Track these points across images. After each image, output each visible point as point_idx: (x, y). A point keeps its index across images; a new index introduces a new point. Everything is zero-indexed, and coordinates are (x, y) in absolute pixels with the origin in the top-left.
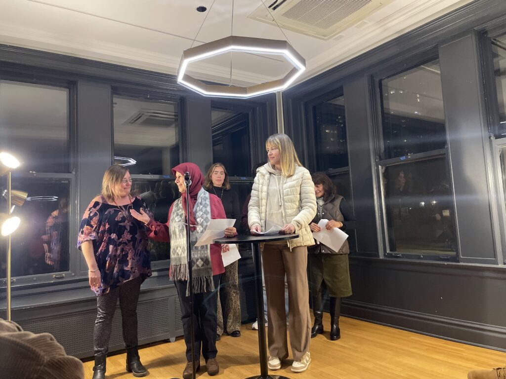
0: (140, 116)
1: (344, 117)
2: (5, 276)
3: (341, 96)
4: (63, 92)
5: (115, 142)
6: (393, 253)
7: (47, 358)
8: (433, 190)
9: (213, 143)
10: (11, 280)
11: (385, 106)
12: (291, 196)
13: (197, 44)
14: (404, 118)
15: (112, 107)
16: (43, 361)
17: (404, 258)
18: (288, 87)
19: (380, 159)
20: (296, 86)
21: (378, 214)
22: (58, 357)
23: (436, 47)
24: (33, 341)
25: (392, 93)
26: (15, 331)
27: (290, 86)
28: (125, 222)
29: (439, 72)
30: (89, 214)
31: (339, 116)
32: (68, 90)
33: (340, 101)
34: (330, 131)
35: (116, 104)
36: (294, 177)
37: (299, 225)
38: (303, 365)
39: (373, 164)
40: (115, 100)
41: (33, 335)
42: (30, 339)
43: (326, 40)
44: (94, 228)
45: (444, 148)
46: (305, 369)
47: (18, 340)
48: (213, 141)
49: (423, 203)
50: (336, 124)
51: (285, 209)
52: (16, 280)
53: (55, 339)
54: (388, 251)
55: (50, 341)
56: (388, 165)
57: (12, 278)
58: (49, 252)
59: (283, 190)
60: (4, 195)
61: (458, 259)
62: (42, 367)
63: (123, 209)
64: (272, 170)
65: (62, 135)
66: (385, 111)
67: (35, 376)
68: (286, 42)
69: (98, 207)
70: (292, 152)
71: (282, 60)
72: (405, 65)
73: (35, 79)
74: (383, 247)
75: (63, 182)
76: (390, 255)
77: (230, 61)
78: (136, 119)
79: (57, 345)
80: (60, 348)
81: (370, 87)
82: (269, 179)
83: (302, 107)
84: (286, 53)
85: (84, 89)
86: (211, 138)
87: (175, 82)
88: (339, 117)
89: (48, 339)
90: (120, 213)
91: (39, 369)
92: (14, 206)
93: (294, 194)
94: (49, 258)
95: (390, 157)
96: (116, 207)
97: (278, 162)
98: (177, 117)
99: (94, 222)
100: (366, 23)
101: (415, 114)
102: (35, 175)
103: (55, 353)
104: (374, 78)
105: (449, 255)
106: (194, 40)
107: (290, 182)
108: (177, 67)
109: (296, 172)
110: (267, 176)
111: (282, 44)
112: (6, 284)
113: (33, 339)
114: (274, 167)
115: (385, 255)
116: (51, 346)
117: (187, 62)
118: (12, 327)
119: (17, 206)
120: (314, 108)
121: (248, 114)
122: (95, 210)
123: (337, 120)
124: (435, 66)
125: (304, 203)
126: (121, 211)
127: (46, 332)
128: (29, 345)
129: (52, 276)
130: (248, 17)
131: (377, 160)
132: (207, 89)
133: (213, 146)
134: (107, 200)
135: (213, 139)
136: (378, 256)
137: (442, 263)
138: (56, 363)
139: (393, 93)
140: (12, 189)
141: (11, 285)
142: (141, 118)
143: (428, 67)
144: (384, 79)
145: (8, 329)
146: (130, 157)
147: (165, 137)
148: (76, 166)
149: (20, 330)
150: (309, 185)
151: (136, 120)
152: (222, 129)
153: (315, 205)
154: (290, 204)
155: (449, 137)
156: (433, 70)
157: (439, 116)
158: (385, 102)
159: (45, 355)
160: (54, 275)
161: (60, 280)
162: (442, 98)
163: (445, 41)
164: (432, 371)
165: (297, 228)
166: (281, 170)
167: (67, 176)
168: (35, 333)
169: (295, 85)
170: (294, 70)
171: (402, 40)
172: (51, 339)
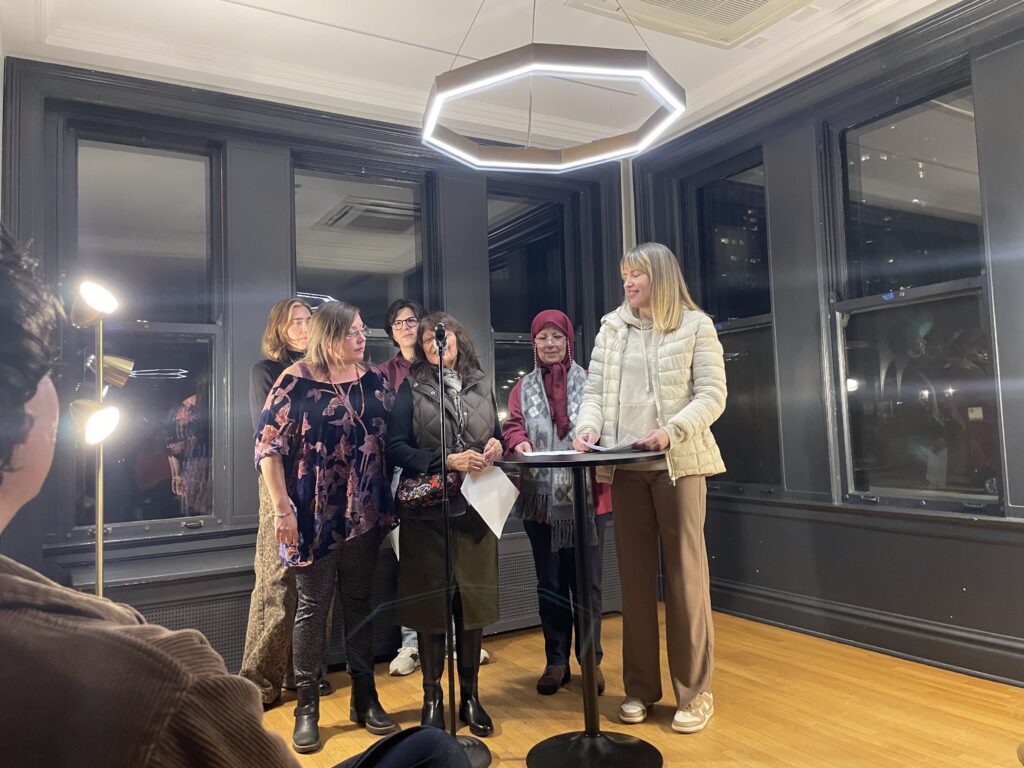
0: (347, 209)
1: (762, 211)
2: (92, 521)
3: (756, 166)
4: (199, 163)
5: (298, 264)
6: (862, 495)
7: (192, 677)
8: (949, 365)
9: (490, 266)
10: (104, 529)
11: (851, 188)
12: (674, 372)
13: (462, 63)
14: (890, 212)
15: (293, 194)
16: (187, 683)
17: (884, 504)
18: (648, 148)
19: (839, 298)
20: (663, 146)
21: (833, 414)
22: (213, 676)
23: (966, 61)
24: (168, 643)
25: (863, 159)
26: (133, 623)
27: (652, 146)
28: (341, 418)
29: (972, 114)
30: (273, 401)
31: (751, 208)
32: (207, 159)
33: (756, 177)
34: (730, 241)
35: (299, 186)
36: (680, 332)
37: (682, 433)
38: (698, 719)
39: (823, 307)
40: (299, 179)
41: (167, 633)
42: (162, 640)
43: (728, 48)
44: (281, 429)
45: (979, 274)
46: (701, 727)
47: (139, 641)
48: (490, 261)
49: (926, 393)
50: (742, 226)
51: (661, 397)
52: (113, 528)
53: (207, 642)
54: (851, 490)
55: (199, 645)
56: (855, 312)
57: (105, 526)
58: (179, 474)
59: (656, 360)
60: (89, 364)
61: (1002, 508)
62: (184, 694)
63: (341, 390)
64: (633, 320)
65: (197, 249)
66: (852, 199)
67: (172, 710)
68: (646, 52)
69: (290, 387)
70: (674, 280)
71: (635, 91)
72: (897, 99)
73: (144, 139)
74: (840, 483)
75: (199, 341)
76: (855, 499)
77: (528, 97)
78: (336, 217)
79: (212, 654)
80: (218, 660)
81: (821, 147)
82: (625, 338)
83: (675, 191)
84: (645, 76)
85: (238, 156)
86: (487, 254)
87: (418, 142)
88: (749, 212)
89: (196, 641)
90: (333, 399)
91: (179, 699)
92: (107, 387)
93: (680, 368)
94: (179, 485)
95: (860, 295)
96: (330, 387)
97: (646, 303)
98: (418, 214)
99: (283, 417)
100: (813, 11)
101: (911, 203)
102: (147, 327)
103: (208, 668)
104: (830, 128)
105: (983, 501)
106: (457, 55)
107: (672, 343)
108: (422, 110)
109: (685, 321)
110: (623, 330)
111: (636, 58)
112: (93, 536)
113: (169, 640)
114: (636, 312)
115: (844, 499)
116: (203, 654)
117: (441, 98)
118: (128, 616)
119: (114, 388)
120: (700, 192)
121: (561, 206)
122: (283, 393)
123: (745, 218)
124: (960, 100)
125: (698, 385)
126: (335, 396)
127: (190, 627)
128: (160, 651)
129: (180, 523)
130: (565, 4)
131: (832, 301)
132: (481, 155)
133: (491, 270)
134: (312, 373)
135: (490, 256)
136: (830, 499)
137: (968, 516)
138: (213, 688)
139: (866, 160)
140: (105, 353)
141: (104, 540)
142: (347, 216)
143: (946, 103)
144: (850, 129)
145: (121, 619)
146: (326, 293)
147: (396, 254)
148: (224, 309)
149: (141, 622)
150: (710, 348)
151: (336, 221)
152: (508, 237)
153: (722, 390)
154: (671, 387)
155: (990, 256)
156: (959, 108)
157: (968, 208)
158: (850, 176)
159: (189, 671)
160: (183, 521)
161: (195, 532)
162: (977, 170)
163: (985, 48)
164: (940, 739)
165: (673, 439)
166: (650, 319)
167: (206, 329)
168: (173, 629)
169: (661, 144)
170: (662, 113)
171: (891, 46)
172: (202, 642)
